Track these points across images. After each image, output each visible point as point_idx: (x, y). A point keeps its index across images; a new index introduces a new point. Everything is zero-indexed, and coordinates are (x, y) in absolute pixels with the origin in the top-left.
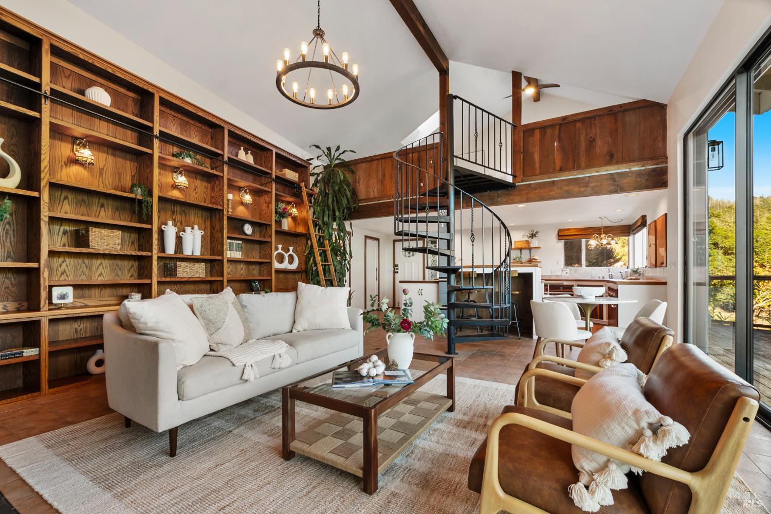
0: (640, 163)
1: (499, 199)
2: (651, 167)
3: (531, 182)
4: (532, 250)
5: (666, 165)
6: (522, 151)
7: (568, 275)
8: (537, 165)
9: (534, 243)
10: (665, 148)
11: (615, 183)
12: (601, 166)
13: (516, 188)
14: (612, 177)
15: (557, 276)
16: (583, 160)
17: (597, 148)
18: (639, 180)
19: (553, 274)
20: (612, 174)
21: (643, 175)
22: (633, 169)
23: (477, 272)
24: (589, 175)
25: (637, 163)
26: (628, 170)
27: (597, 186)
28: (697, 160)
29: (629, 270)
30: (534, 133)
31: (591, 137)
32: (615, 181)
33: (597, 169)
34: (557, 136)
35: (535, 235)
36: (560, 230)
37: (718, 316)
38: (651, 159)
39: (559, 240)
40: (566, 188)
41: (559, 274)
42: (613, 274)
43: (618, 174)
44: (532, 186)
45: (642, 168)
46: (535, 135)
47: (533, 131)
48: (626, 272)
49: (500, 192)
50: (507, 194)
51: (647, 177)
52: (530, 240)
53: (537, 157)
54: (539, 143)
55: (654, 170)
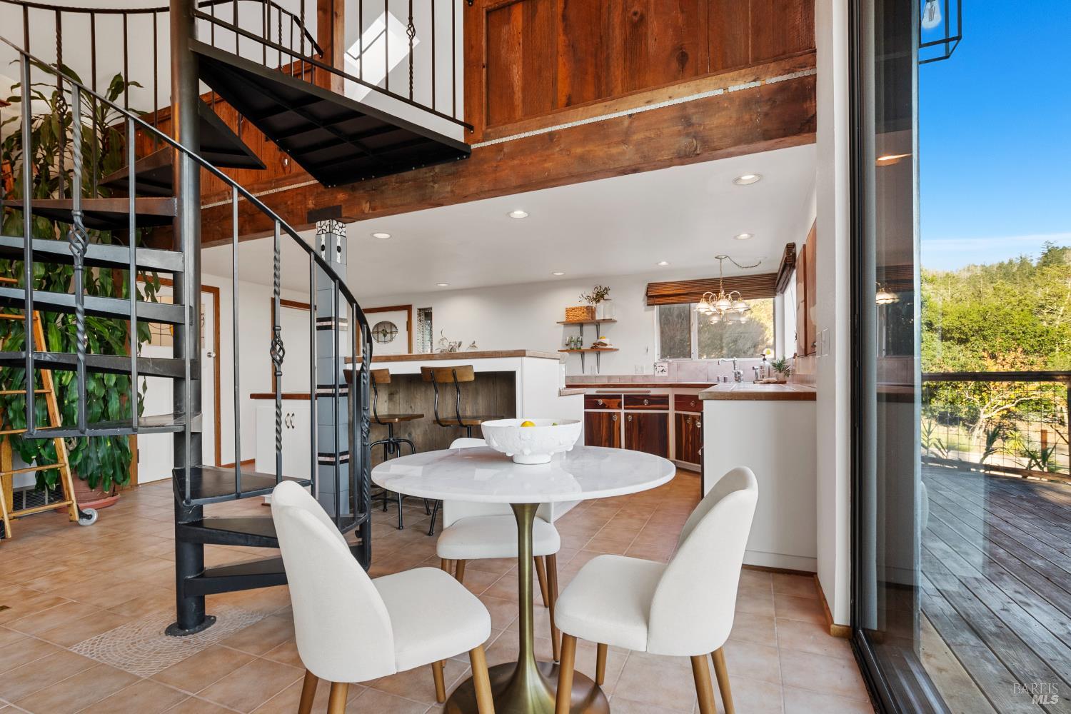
0: (748, 70)
1: (436, 186)
2: (774, 80)
3: (504, 140)
4: (602, 327)
5: (812, 72)
6: (484, 61)
7: (665, 374)
8: (518, 95)
9: (602, 311)
10: (810, 27)
11: (691, 130)
12: (658, 85)
13: (473, 154)
14: (683, 114)
15: (646, 376)
16: (617, 72)
17: (651, 41)
18: (746, 117)
19: (639, 373)
20: (683, 106)
21: (758, 102)
22: (731, 89)
23: (391, 373)
24: (630, 112)
25: (743, 71)
26: (721, 92)
27: (650, 139)
28: (887, 52)
29: (767, 363)
30: (510, 15)
31: (635, 14)
32: (690, 125)
33: (648, 95)
34: (560, 17)
35: (602, 296)
36: (650, 286)
37: (935, 445)
38: (776, 58)
39: (648, 305)
40: (579, 150)
41: (649, 371)
42: (742, 373)
43: (696, 104)
44: (506, 150)
45: (753, 85)
46: (512, 18)
47: (509, 9)
48: (762, 367)
49: (437, 168)
50: (453, 174)
51: (766, 108)
52: (594, 304)
53: (517, 74)
54: (521, 41)
55: (783, 87)
